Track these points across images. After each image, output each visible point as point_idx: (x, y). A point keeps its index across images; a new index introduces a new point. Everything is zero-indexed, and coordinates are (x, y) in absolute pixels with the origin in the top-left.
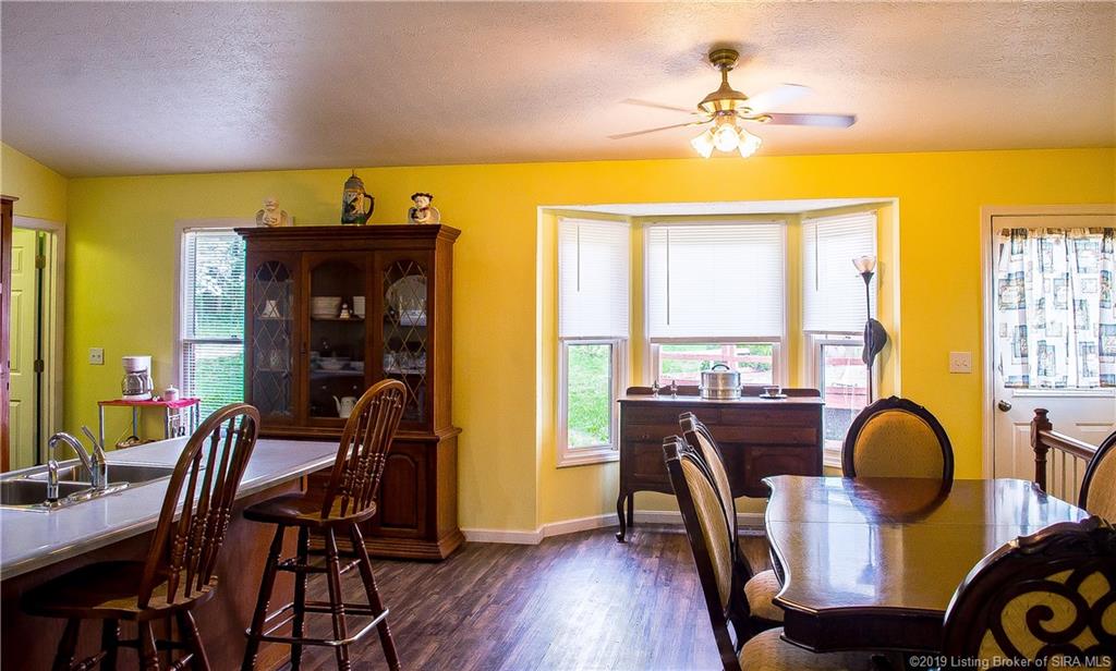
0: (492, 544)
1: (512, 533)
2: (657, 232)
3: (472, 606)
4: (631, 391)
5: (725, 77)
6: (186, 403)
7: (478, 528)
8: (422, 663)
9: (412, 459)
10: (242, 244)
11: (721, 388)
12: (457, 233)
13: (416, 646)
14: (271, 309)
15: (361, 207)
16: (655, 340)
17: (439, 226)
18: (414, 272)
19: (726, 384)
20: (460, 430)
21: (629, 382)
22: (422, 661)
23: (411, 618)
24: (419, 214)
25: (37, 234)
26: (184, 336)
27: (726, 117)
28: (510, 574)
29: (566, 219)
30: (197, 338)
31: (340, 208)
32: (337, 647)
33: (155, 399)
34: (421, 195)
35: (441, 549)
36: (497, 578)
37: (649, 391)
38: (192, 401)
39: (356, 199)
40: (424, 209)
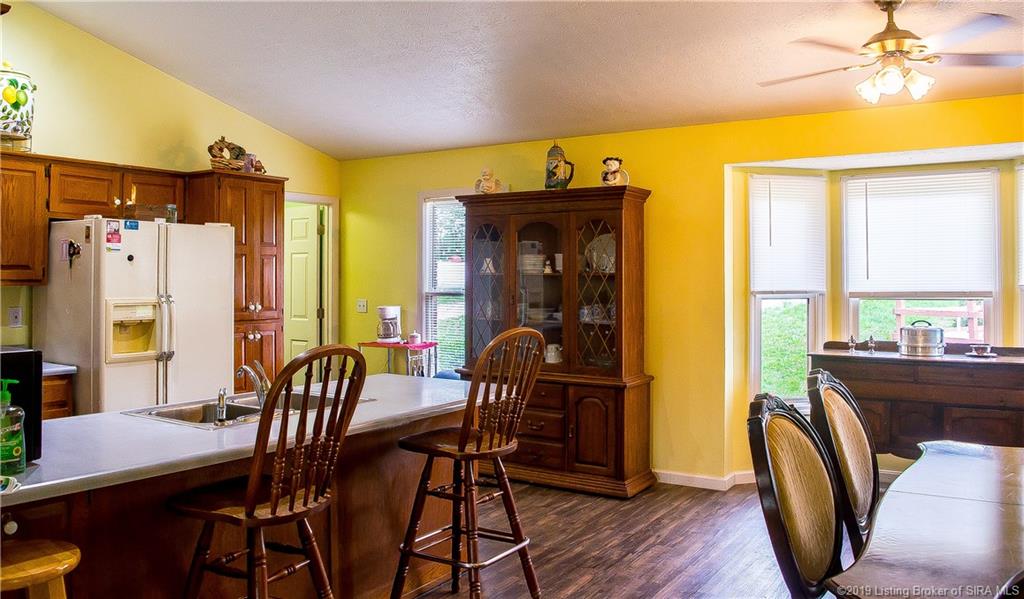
0: (682, 486)
1: (701, 479)
2: (854, 186)
3: (639, 544)
4: (828, 346)
5: (890, 17)
6: (427, 346)
7: (669, 471)
8: (569, 593)
9: (603, 403)
10: (463, 210)
11: (920, 345)
12: (646, 194)
13: (571, 576)
14: (488, 266)
15: (562, 172)
16: (853, 295)
17: (625, 187)
18: (605, 230)
19: (926, 340)
20: (653, 378)
21: (828, 337)
22: (570, 591)
23: (579, 549)
24: (610, 177)
25: (318, 208)
26: (427, 289)
27: (892, 59)
28: (688, 517)
29: (755, 176)
30: (437, 291)
31: (545, 175)
32: (469, 569)
33: (402, 343)
34: (611, 159)
35: (628, 489)
36: (673, 520)
37: (845, 346)
38: (431, 345)
39: (556, 166)
40: (615, 172)
